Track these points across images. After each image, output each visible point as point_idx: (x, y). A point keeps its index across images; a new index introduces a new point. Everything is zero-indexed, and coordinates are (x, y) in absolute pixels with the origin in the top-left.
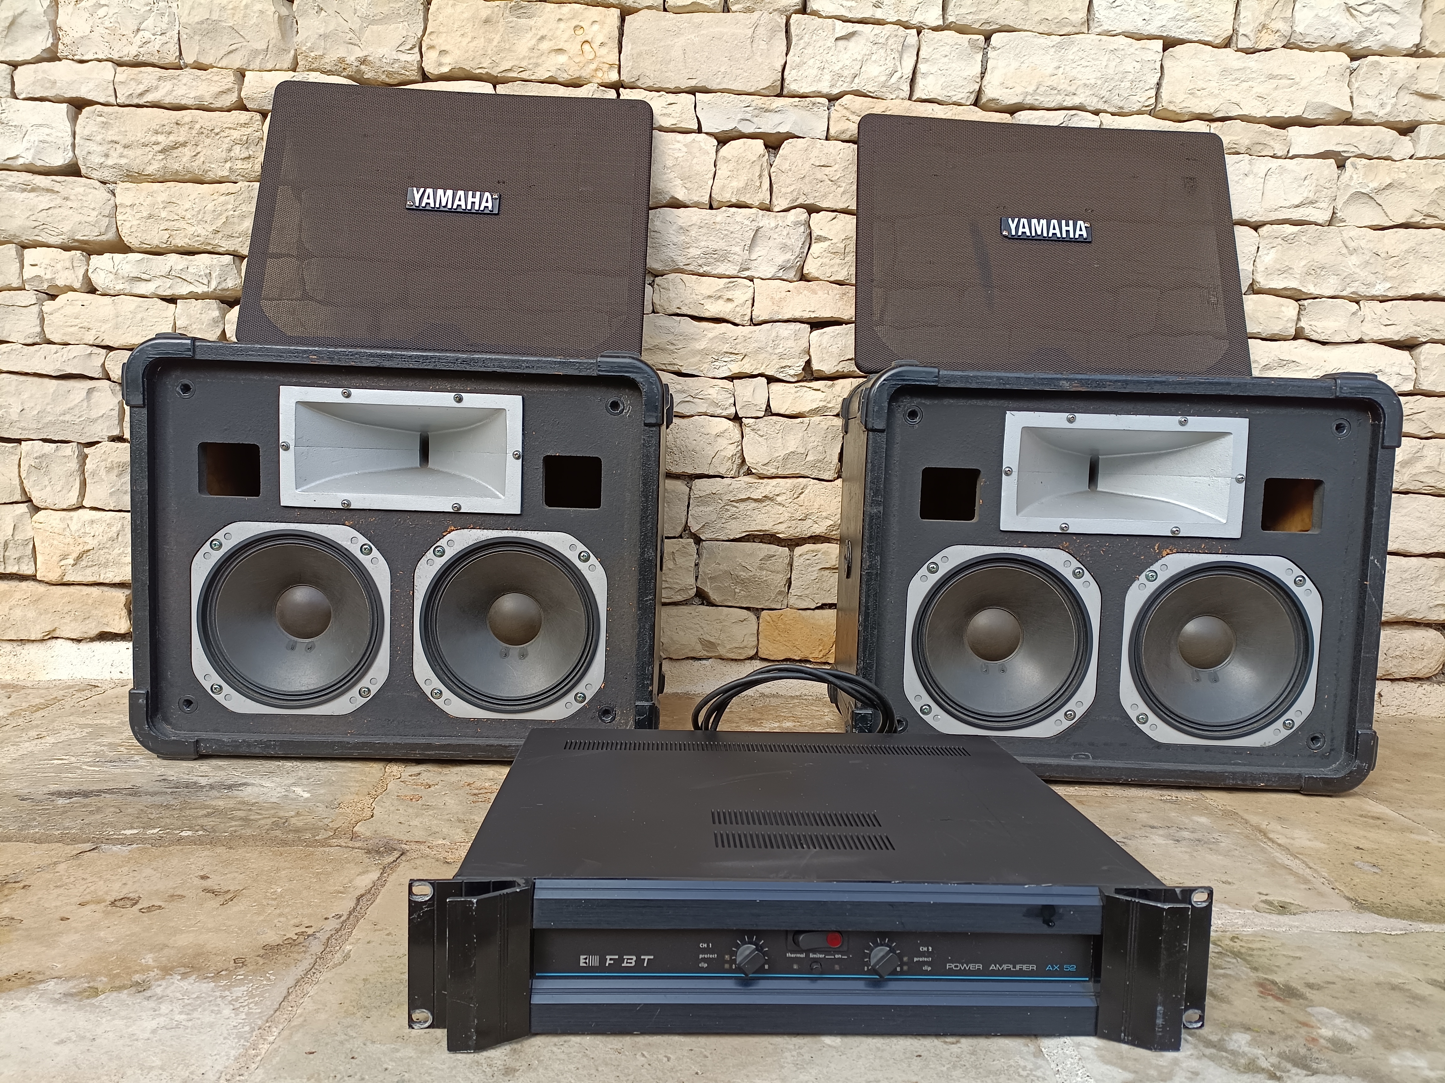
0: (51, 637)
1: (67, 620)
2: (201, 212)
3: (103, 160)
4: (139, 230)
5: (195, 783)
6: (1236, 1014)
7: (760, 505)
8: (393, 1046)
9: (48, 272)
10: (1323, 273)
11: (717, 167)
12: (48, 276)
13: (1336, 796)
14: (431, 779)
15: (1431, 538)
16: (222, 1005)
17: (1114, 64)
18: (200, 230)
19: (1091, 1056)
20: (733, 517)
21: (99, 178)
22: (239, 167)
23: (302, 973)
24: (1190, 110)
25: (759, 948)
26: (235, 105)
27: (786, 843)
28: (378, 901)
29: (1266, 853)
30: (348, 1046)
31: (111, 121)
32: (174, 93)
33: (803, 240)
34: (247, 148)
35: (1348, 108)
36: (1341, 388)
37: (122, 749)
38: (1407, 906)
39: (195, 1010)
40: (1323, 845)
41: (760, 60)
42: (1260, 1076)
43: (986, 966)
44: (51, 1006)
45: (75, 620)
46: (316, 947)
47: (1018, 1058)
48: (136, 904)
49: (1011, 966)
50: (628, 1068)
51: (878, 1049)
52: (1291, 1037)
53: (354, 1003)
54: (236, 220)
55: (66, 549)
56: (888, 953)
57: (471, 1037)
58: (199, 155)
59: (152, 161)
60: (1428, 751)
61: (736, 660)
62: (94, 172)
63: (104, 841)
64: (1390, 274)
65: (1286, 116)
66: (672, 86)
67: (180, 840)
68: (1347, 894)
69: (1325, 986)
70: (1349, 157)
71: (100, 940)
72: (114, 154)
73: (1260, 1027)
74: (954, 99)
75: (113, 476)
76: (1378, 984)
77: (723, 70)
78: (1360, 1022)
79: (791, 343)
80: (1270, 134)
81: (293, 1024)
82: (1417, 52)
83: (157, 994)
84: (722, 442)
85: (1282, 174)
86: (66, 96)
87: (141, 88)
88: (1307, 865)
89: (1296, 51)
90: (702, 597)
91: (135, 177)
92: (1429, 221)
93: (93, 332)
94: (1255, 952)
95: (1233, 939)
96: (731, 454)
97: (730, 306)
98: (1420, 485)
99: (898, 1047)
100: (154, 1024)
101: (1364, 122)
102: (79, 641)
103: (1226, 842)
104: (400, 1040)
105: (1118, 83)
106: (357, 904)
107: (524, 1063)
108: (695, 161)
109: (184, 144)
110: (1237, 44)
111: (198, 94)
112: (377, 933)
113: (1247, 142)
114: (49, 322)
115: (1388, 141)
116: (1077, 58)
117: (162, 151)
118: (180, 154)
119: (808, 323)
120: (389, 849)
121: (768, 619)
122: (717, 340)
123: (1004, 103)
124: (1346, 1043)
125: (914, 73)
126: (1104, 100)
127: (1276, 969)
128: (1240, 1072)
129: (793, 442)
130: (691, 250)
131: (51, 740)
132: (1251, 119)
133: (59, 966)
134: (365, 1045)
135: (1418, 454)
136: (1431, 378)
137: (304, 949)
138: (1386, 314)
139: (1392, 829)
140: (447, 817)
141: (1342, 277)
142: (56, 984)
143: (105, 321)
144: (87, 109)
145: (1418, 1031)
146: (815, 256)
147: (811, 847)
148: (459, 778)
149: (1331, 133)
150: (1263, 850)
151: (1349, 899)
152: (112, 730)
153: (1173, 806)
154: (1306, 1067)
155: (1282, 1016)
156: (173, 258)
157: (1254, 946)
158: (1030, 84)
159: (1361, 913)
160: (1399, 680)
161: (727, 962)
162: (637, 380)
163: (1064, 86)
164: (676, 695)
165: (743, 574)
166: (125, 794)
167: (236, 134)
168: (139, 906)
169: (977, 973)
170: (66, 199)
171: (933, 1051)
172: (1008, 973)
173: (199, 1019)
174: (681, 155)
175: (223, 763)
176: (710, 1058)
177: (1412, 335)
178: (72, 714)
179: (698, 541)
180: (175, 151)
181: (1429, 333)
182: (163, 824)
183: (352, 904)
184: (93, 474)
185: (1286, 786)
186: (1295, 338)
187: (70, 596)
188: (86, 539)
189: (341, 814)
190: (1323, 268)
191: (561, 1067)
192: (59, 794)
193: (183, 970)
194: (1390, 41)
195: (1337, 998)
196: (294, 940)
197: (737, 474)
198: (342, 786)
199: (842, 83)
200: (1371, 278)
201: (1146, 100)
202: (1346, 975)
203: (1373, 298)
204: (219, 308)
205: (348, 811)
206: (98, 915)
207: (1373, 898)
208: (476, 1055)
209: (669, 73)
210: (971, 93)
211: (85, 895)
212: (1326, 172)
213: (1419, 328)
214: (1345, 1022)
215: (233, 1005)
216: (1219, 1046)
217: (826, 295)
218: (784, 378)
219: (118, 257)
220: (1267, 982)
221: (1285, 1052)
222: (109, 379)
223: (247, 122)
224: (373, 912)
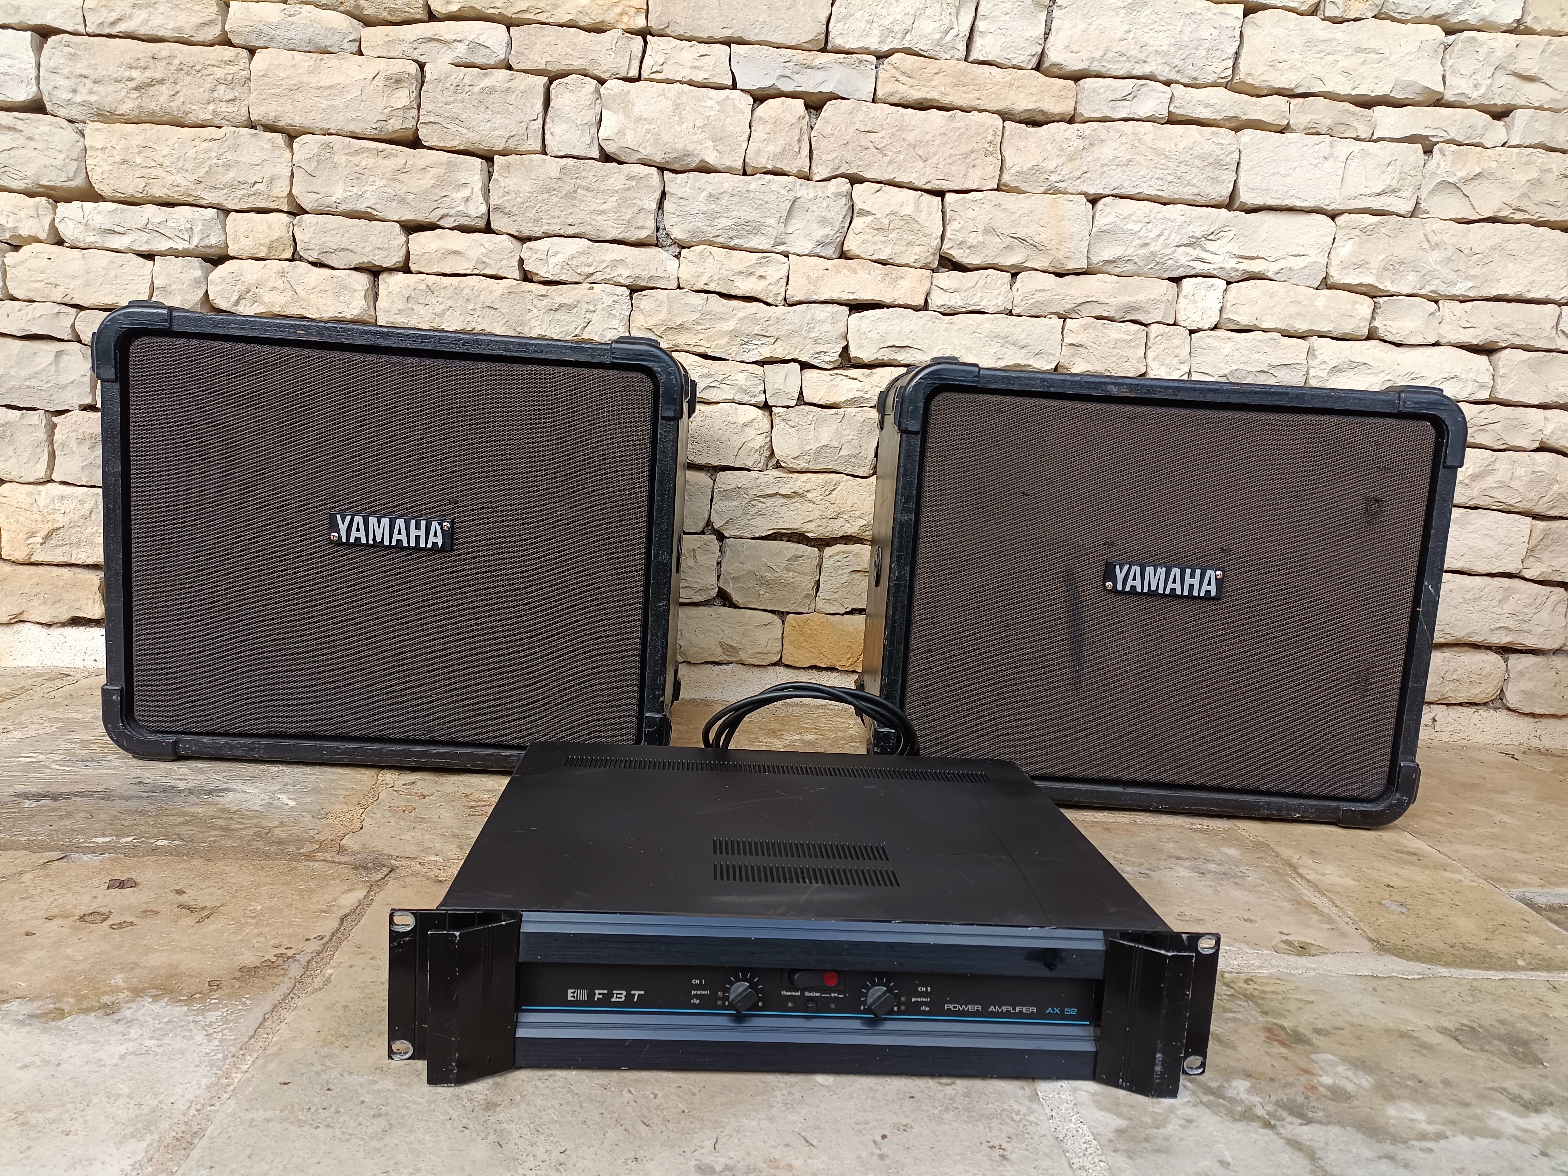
0: (18, 620)
1: (36, 602)
2: (182, 159)
3: (70, 96)
4: (111, 176)
5: (173, 787)
6: (1238, 1060)
7: (789, 502)
8: (371, 1078)
9: (11, 220)
10: (1402, 269)
11: (753, 129)
12: (10, 225)
13: (1374, 830)
14: (427, 788)
15: (1497, 557)
16: (195, 1031)
17: (1190, 29)
18: (179, 179)
19: (1087, 1102)
20: (759, 513)
21: (67, 116)
22: (223, 109)
23: (279, 998)
24: (1269, 84)
25: (753, 986)
26: (219, 39)
27: (788, 876)
28: (363, 922)
29: (1293, 890)
30: (324, 1076)
31: (80, 53)
32: (150, 23)
33: (844, 213)
34: (232, 89)
35: (1439, 88)
36: (1405, 402)
37: (95, 747)
38: (1429, 948)
39: (167, 1035)
40: (1353, 882)
41: (803, 10)
42: (1254, 1124)
43: (985, 1008)
44: (14, 1028)
45: (45, 603)
46: (295, 970)
47: (1012, 1101)
48: (106, 919)
49: (1011, 1008)
50: (613, 1105)
51: (871, 1089)
52: (1291, 1085)
53: (333, 1032)
54: (220, 169)
55: (33, 527)
56: (885, 993)
57: (452, 1071)
58: (178, 95)
59: (126, 100)
60: (1477, 781)
61: (758, 666)
62: (61, 109)
63: (74, 849)
64: (1472, 272)
65: (1373, 94)
66: (704, 35)
67: (155, 850)
68: (1370, 935)
69: (1333, 1031)
70: (1437, 143)
71: (67, 957)
72: (83, 90)
73: (1262, 1074)
74: (1014, 62)
75: (85, 448)
76: (1387, 1031)
77: (761, 19)
78: (1363, 1070)
79: (827, 327)
80: (1354, 114)
81: (268, 1052)
82: (1517, 29)
83: (126, 1018)
84: (750, 432)
85: (1364, 159)
86: (30, 23)
87: (113, 16)
88: (1334, 903)
89: (1388, 22)
90: (724, 598)
91: (107, 117)
92: (1518, 216)
93: (61, 289)
94: (1268, 995)
95: (1247, 981)
96: (759, 445)
97: (763, 284)
98: (1490, 501)
99: (891, 1087)
100: (122, 1049)
101: (1456, 104)
102: (49, 625)
103: (1253, 877)
104: (378, 1071)
105: (1193, 51)
106: (341, 924)
107: (506, 1098)
108: (728, 120)
109: (161, 82)
110: (1324, 12)
111: (177, 25)
112: (361, 956)
113: (1329, 122)
114: (13, 276)
115: (1480, 126)
116: (1150, 21)
117: (137, 88)
118: (157, 93)
119: (846, 305)
120: (378, 865)
121: (794, 623)
122: (747, 321)
123: (1068, 69)
124: (1346, 1092)
125: (972, 30)
126: (1176, 69)
127: (1286, 1013)
128: (1235, 1120)
129: (826, 435)
130: (722, 220)
131: (17, 734)
132: (1334, 96)
133: (24, 985)
134: (342, 1075)
135: (1490, 468)
136: (1509, 386)
137: (283, 972)
138: (1466, 317)
139: (1426, 867)
140: (440, 831)
141: (1422, 274)
142: (20, 1004)
143: (74, 277)
144: (53, 38)
145: (1420, 1082)
146: (857, 231)
147: (814, 881)
148: (456, 789)
149: (1420, 114)
150: (1290, 886)
151: (1371, 940)
152: (84, 725)
153: (1203, 836)
154: (1301, 1116)
155: (1285, 1062)
156: (150, 210)
157: (1267, 989)
158: (1097, 49)
159: (1381, 955)
160: (1455, 704)
161: (720, 998)
162: (655, 369)
163: (1134, 52)
164: (693, 701)
165: (769, 575)
166: (98, 798)
167: (219, 73)
168: (110, 922)
169: (976, 1014)
170: (30, 138)
171: (926, 1092)
172: (1008, 1014)
173: (170, 1044)
174: (713, 113)
175: (203, 765)
176: (698, 1096)
177: (1491, 339)
178: (41, 706)
179: (721, 537)
180: (151, 88)
181: (1510, 337)
182: (137, 832)
183: (335, 925)
184: (63, 445)
185: (1323, 818)
186: (1368, 338)
187: (39, 577)
188: (56, 516)
189: (329, 825)
190: (1401, 263)
191: (544, 1102)
192: (26, 796)
193: (154, 992)
194: (1489, 16)
195: (1343, 1045)
196: (273, 962)
197: (765, 467)
198: (331, 794)
199: (892, 39)
200: (1452, 277)
201: (1223, 72)
202: (1356, 1021)
203: (1453, 298)
204: (202, 267)
205: (336, 822)
206: (66, 931)
207: (1395, 940)
208: (457, 1088)
209: (702, 21)
210: (1033, 56)
211: (52, 909)
212: (1412, 158)
213: (1499, 332)
214: (1347, 1069)
215: (206, 1031)
216: (1217, 1093)
217: (868, 275)
218: (818, 365)
219: (88, 206)
220: (1276, 1027)
221: (1282, 1100)
222: (80, 342)
223: (232, 59)
224: (357, 934)
